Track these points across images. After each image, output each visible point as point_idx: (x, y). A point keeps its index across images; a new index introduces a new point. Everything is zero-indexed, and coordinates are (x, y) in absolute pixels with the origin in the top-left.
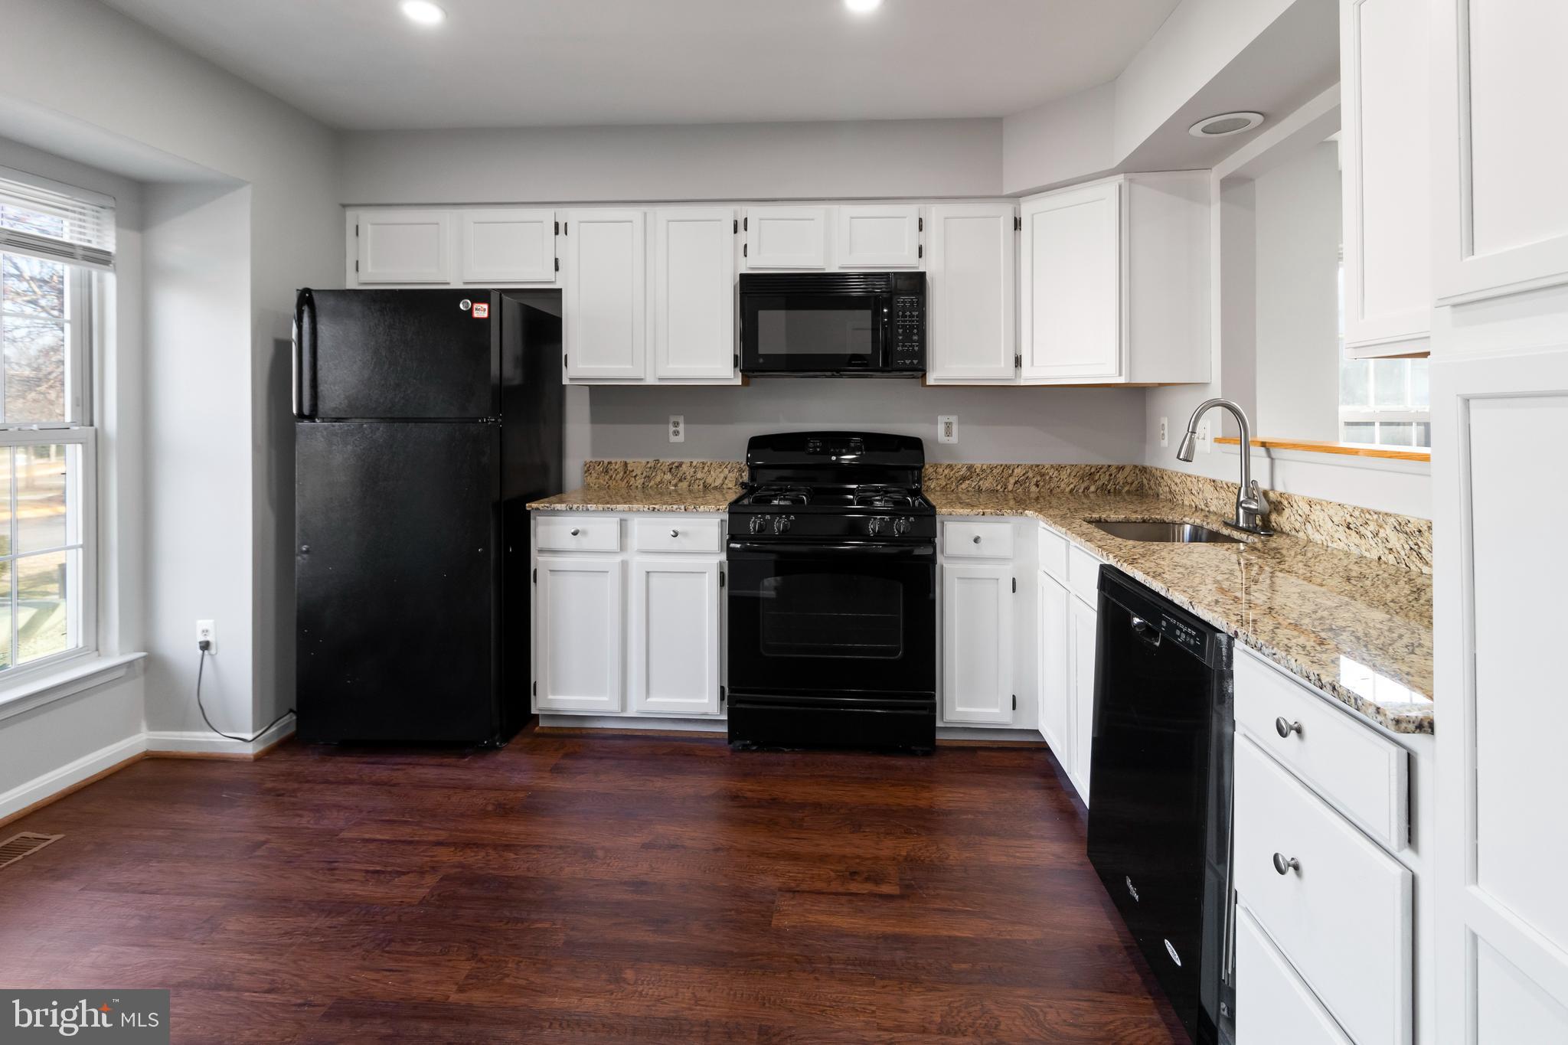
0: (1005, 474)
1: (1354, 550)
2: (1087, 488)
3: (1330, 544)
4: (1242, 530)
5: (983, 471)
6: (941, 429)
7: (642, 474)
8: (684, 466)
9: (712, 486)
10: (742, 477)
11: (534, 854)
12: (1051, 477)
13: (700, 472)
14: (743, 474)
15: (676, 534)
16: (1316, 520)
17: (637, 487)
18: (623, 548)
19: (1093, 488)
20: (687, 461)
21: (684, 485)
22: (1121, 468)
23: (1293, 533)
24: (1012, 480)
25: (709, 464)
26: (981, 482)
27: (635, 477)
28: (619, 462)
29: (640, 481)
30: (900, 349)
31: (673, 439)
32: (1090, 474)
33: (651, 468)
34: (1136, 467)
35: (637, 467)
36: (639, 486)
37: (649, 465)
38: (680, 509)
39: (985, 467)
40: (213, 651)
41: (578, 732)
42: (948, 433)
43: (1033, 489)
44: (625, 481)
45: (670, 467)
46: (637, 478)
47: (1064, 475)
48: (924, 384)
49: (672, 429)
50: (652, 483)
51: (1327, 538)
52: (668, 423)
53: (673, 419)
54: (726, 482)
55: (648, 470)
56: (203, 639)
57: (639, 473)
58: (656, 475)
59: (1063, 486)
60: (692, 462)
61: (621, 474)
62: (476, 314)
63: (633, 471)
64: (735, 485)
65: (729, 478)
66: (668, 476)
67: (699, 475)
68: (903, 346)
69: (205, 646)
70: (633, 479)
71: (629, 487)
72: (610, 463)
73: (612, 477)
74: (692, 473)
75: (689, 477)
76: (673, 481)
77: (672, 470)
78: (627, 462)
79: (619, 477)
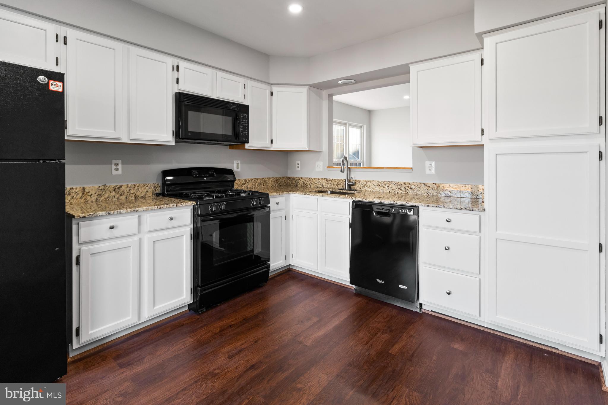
0: (255, 182)
1: (381, 191)
2: (276, 185)
3: (373, 191)
4: (347, 190)
5: (249, 181)
6: (235, 165)
7: (96, 193)
8: (123, 187)
9: (140, 196)
10: (156, 191)
12: (267, 182)
13: (132, 190)
14: (156, 189)
15: (171, 219)
16: (368, 185)
17: (92, 201)
18: (139, 232)
19: (277, 185)
20: (125, 184)
21: (123, 197)
22: (283, 178)
23: (360, 189)
24: (257, 184)
25: (138, 185)
26: (248, 185)
27: (91, 196)
28: (79, 187)
29: (94, 198)
30: (241, 134)
31: (114, 173)
32: (276, 180)
33: (101, 189)
34: (287, 177)
35: (92, 190)
36: (94, 201)
37: (100, 188)
39: (249, 180)
42: (238, 167)
43: (262, 186)
44: (84, 198)
45: (115, 188)
47: (270, 180)
48: (244, 148)
49: (114, 167)
50: (103, 198)
51: (372, 189)
52: (111, 164)
53: (114, 161)
54: (148, 194)
55: (99, 191)
57: (93, 193)
58: (105, 193)
59: (270, 184)
60: (128, 185)
61: (81, 195)
62: (52, 88)
63: (89, 192)
64: (152, 195)
65: (149, 192)
66: (113, 194)
67: (132, 191)
68: (243, 133)
70: (89, 197)
71: (86, 202)
72: (72, 189)
73: (73, 196)
74: (128, 191)
75: (126, 193)
76: (116, 196)
77: (116, 190)
78: (85, 187)
79: (78, 197)
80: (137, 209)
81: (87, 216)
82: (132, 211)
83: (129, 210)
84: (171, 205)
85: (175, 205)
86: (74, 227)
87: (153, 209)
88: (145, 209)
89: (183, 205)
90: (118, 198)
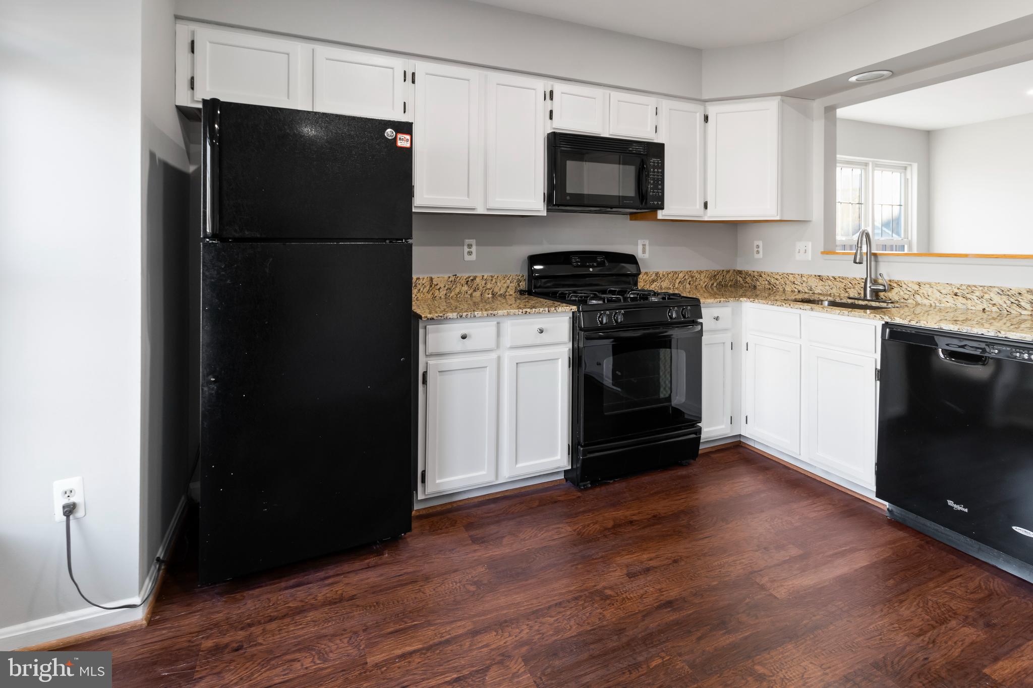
0: (674, 278)
1: (960, 306)
2: (713, 284)
3: (938, 305)
4: (869, 300)
5: (663, 275)
6: (640, 248)
7: (445, 287)
8: (477, 279)
9: (499, 293)
10: (519, 286)
12: (696, 279)
13: (489, 284)
14: (520, 284)
15: (541, 331)
16: (925, 292)
17: (441, 297)
19: (715, 285)
20: (479, 275)
21: (478, 294)
22: (728, 272)
23: (902, 300)
24: (678, 281)
25: (496, 276)
26: (662, 283)
27: (439, 289)
28: (426, 278)
29: (443, 292)
30: (651, 194)
31: (467, 258)
32: (714, 276)
33: (451, 281)
34: (734, 270)
35: (441, 281)
37: (450, 280)
38: (545, 311)
39: (664, 273)
40: (80, 513)
42: (644, 252)
43: (688, 286)
44: (431, 293)
45: (467, 280)
46: (441, 290)
47: (703, 275)
48: (655, 219)
49: (466, 250)
50: (453, 294)
51: (936, 302)
52: (464, 245)
53: (467, 241)
54: (509, 290)
55: (449, 283)
56: (66, 501)
57: (442, 286)
58: (456, 287)
59: (702, 283)
60: (483, 276)
61: (428, 288)
62: (400, 143)
63: (437, 284)
64: (515, 293)
65: (510, 287)
66: (465, 288)
67: (489, 286)
68: (653, 192)
69: (70, 510)
70: (438, 291)
71: (434, 298)
72: (418, 279)
73: (420, 290)
74: (483, 285)
75: (481, 288)
76: (469, 292)
77: (469, 283)
78: (433, 277)
79: (426, 290)
80: (495, 312)
81: (435, 318)
82: (489, 314)
83: (485, 313)
84: (541, 309)
85: (547, 309)
86: (421, 331)
87: (517, 314)
88: (506, 314)
89: (558, 310)
90: (471, 295)
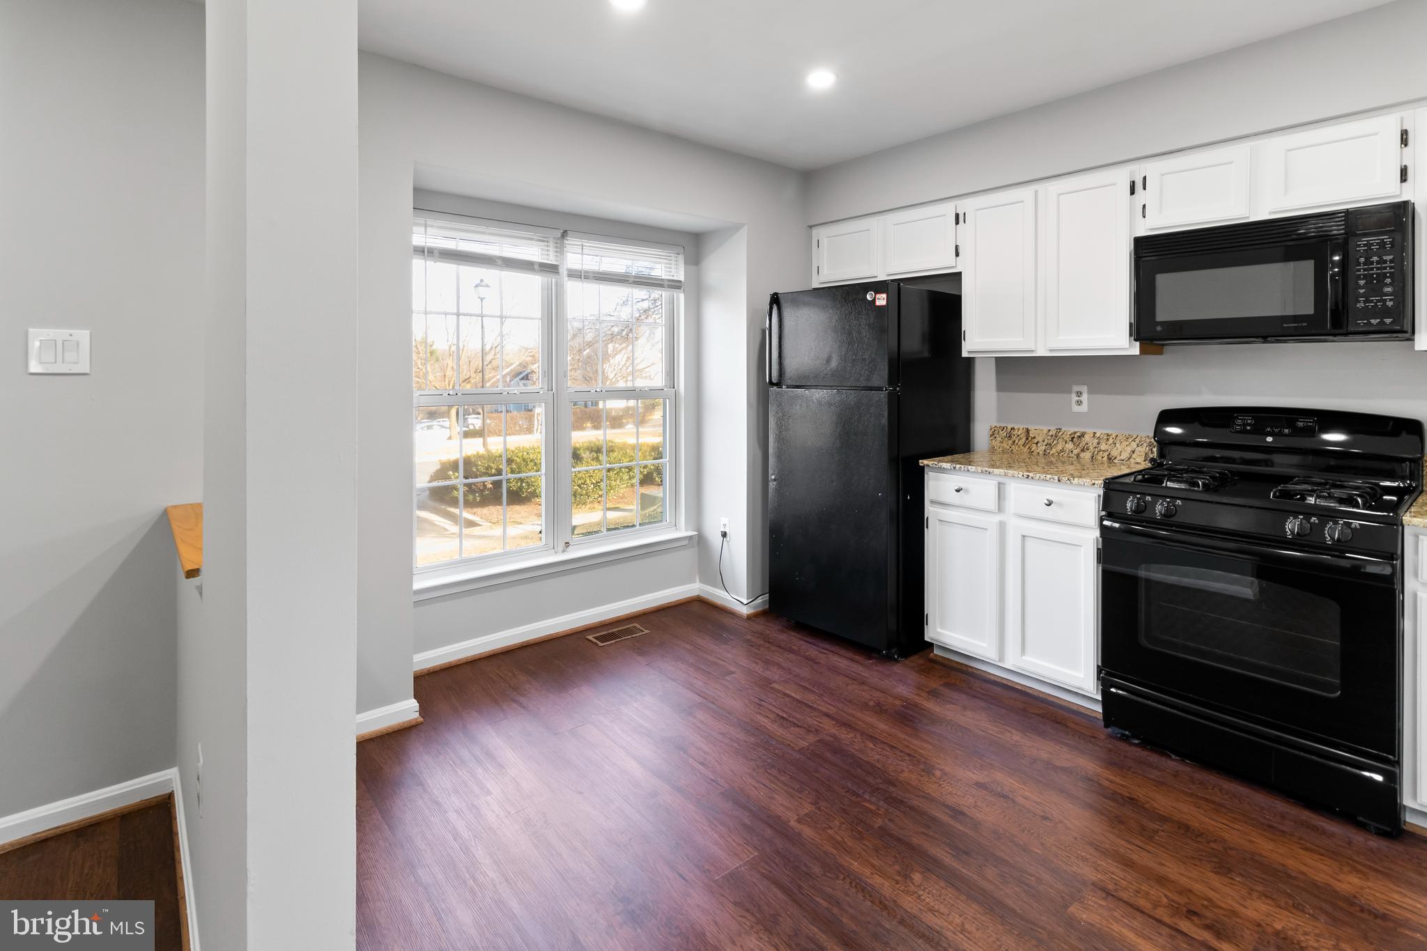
7: (1044, 441)
8: (1087, 436)
9: (1118, 459)
10: (1152, 452)
11: (888, 751)
15: (1049, 504)
17: (1038, 453)
18: (1000, 509)
20: (1090, 431)
21: (1086, 456)
25: (1114, 436)
27: (1037, 443)
28: (1022, 429)
29: (1041, 448)
31: (1076, 408)
33: (1052, 436)
35: (1039, 435)
36: (1041, 453)
37: (1050, 433)
38: (1054, 479)
41: (964, 668)
44: (1027, 447)
45: (1072, 436)
46: (1039, 445)
49: (1075, 398)
50: (1054, 451)
52: (1071, 392)
53: (1076, 388)
54: (1134, 456)
55: (1049, 438)
57: (1040, 440)
58: (1058, 443)
60: (1095, 433)
61: (1024, 440)
62: (878, 303)
63: (1035, 438)
64: (1145, 461)
65: (1136, 452)
66: (1070, 446)
67: (1103, 447)
69: (724, 535)
70: (1035, 445)
71: (1031, 453)
72: (1013, 429)
73: (1015, 441)
74: (1095, 444)
75: (1091, 448)
76: (1074, 451)
77: (1074, 440)
78: (1030, 429)
79: (1021, 442)
84: (1049, 476)
85: (1056, 478)
87: (1016, 475)
88: (1003, 474)
90: (1078, 456)
